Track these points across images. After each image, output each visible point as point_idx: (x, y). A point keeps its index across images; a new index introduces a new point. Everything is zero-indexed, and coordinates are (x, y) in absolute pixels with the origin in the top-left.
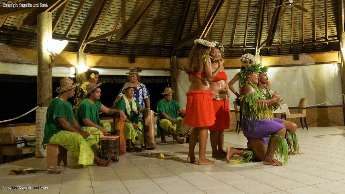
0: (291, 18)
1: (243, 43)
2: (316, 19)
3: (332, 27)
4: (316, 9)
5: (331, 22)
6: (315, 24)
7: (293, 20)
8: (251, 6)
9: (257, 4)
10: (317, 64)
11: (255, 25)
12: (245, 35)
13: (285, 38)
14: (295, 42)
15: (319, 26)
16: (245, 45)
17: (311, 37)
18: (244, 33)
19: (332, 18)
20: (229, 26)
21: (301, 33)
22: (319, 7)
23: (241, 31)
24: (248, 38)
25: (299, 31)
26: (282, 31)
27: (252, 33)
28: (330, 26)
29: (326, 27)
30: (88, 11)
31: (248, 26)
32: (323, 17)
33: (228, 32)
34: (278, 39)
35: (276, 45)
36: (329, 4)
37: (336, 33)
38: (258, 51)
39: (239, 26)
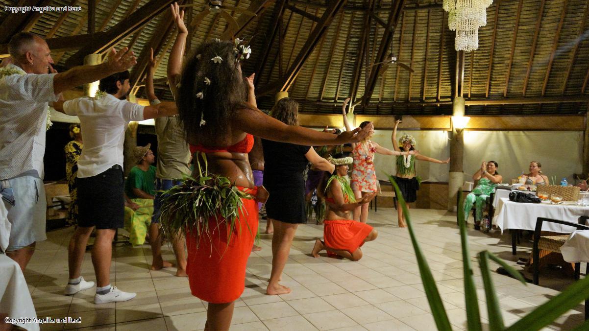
0: (397, 70)
1: (334, 96)
2: (427, 74)
3: (446, 85)
4: (428, 63)
5: (445, 80)
6: (426, 80)
7: (398, 74)
8: (348, 53)
9: (355, 50)
10: (423, 129)
11: (350, 76)
12: (337, 88)
13: (386, 95)
14: (399, 100)
15: (430, 83)
16: (337, 99)
17: (419, 96)
18: (336, 84)
19: (446, 75)
20: (318, 75)
21: (407, 90)
22: (432, 60)
23: (333, 81)
24: (341, 92)
25: (404, 87)
26: (384, 86)
27: (347, 85)
28: (443, 84)
29: (438, 85)
30: (143, 46)
31: (342, 76)
32: (436, 72)
33: (317, 82)
34: (378, 95)
35: (375, 102)
36: (445, 58)
37: (450, 93)
38: (352, 108)
39: (331, 76)
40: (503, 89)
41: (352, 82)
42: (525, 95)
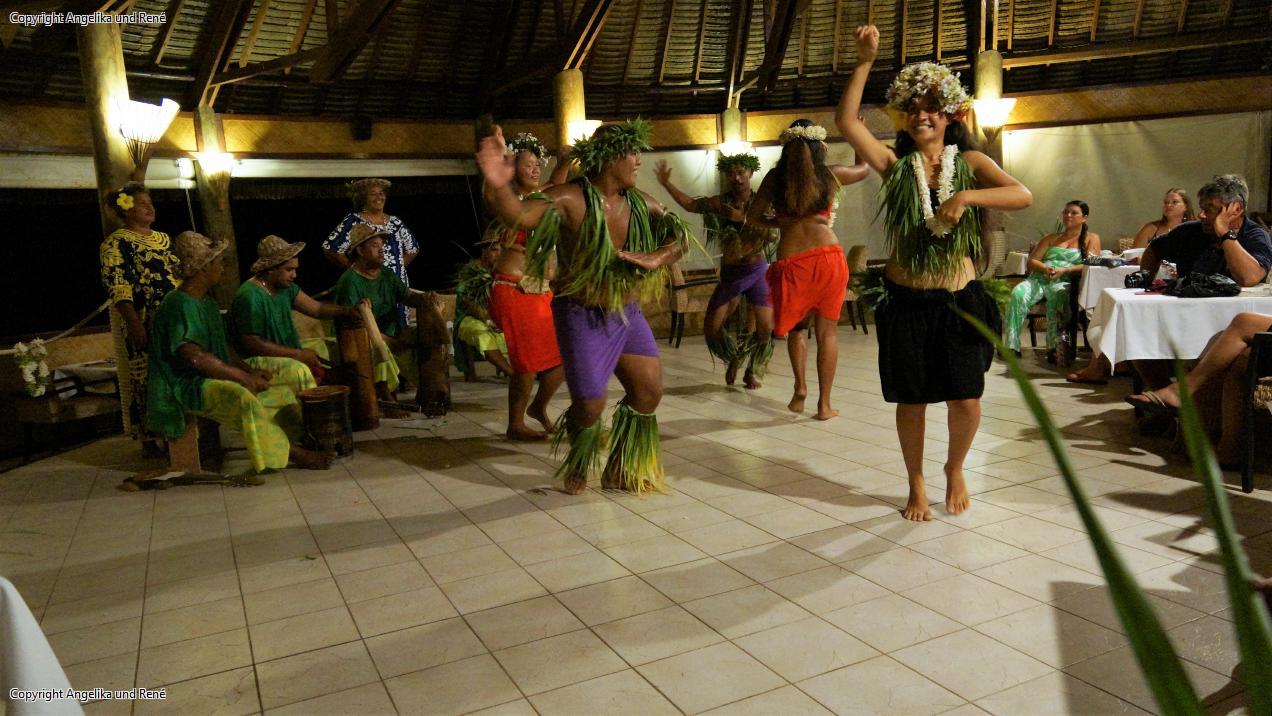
1: (691, 71)
3: (955, 23)
5: (952, 11)
6: (906, 13)
11: (726, 18)
12: (697, 49)
13: (814, 59)
14: (844, 69)
15: (916, 22)
16: (697, 78)
17: (891, 53)
18: (693, 40)
20: (648, 22)
23: (685, 35)
24: (706, 58)
26: (807, 37)
27: (719, 41)
28: (948, 21)
29: (936, 25)
31: (706, 19)
33: (647, 40)
34: (794, 61)
35: (789, 77)
37: (965, 43)
38: (734, 97)
39: (680, 21)
40: (1087, 23)
41: (732, 32)
42: (1140, 32)
